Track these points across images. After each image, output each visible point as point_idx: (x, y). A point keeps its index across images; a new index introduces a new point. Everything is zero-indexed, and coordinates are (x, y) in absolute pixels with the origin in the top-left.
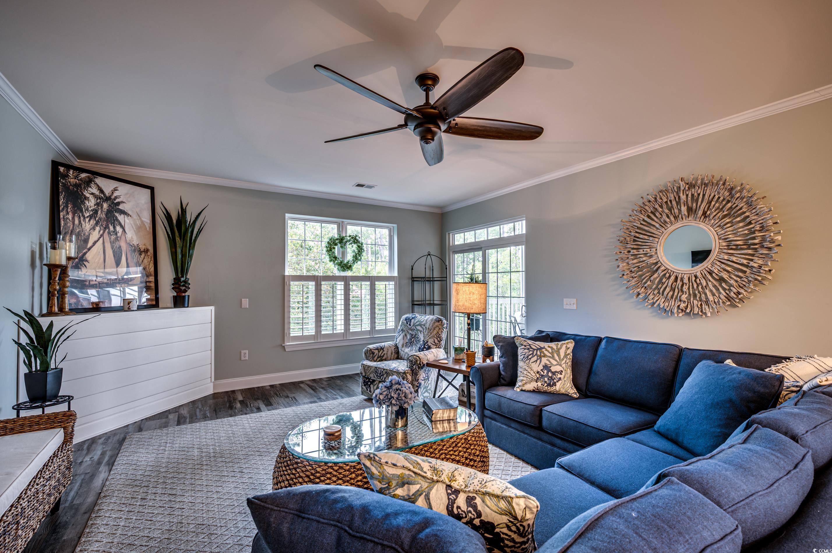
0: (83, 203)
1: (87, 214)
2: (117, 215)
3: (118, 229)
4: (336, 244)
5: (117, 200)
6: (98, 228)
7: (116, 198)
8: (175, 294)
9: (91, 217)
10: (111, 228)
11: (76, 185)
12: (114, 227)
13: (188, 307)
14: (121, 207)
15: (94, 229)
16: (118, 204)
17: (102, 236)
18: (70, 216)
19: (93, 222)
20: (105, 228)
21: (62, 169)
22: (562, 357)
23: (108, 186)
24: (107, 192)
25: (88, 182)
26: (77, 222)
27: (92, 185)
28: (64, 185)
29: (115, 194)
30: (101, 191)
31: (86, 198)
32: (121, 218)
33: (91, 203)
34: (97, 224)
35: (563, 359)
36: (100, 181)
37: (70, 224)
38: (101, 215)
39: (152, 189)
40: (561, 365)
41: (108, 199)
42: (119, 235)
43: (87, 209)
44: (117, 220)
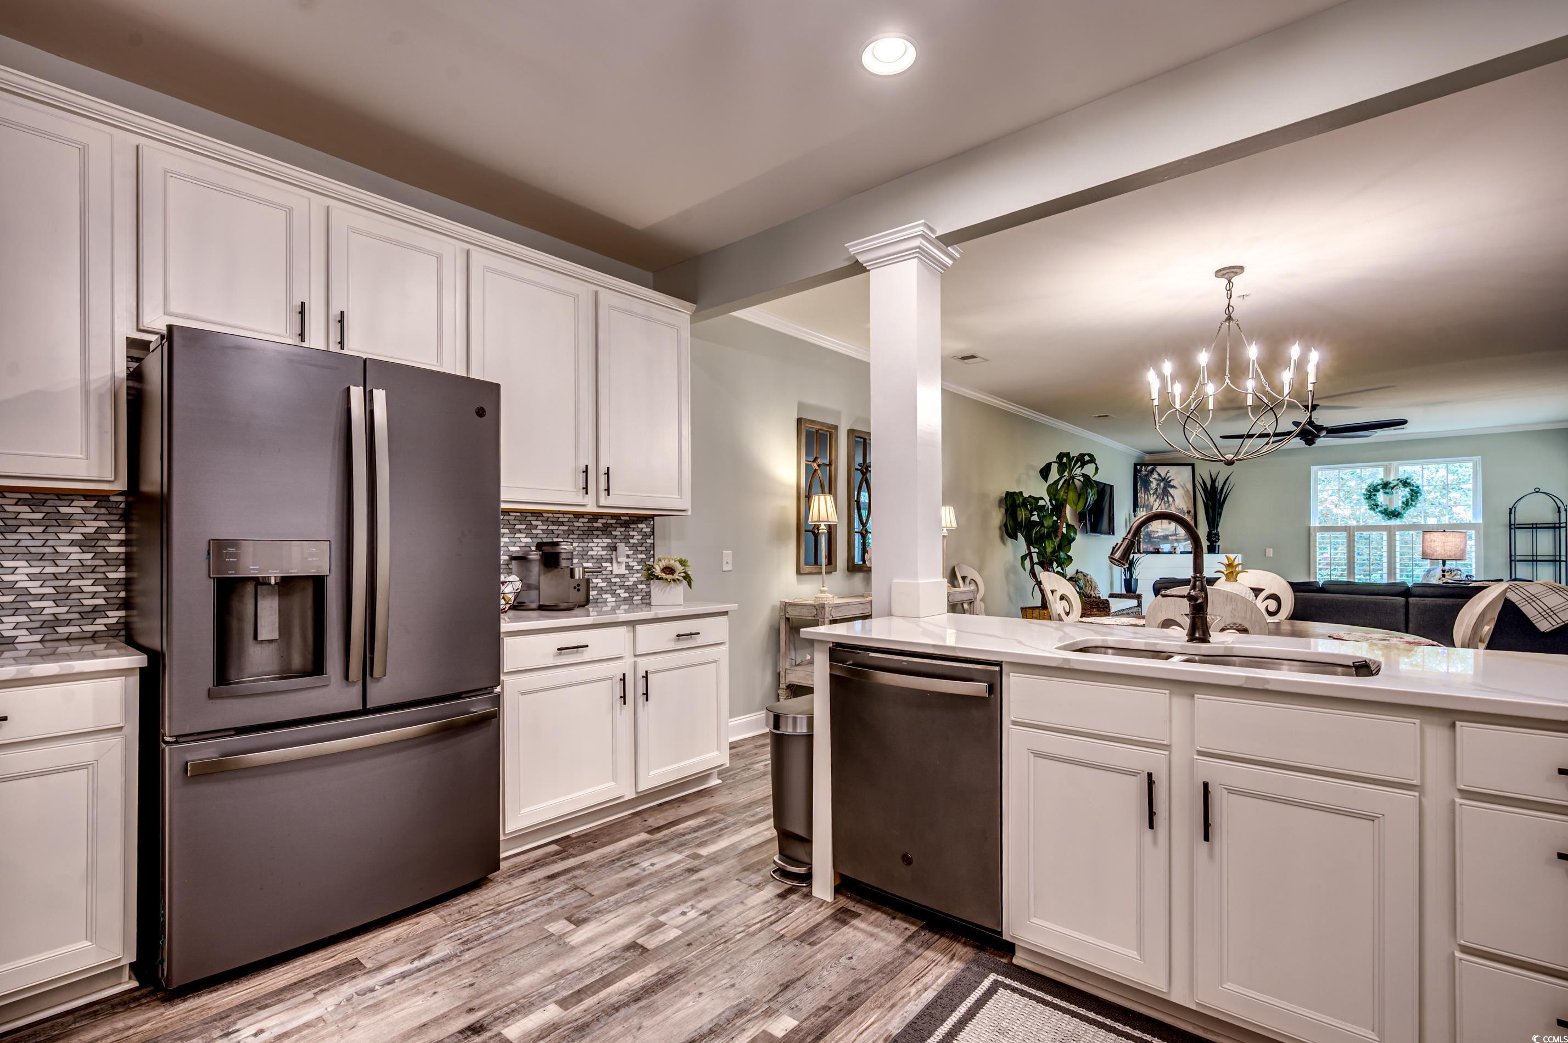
0: (1150, 485)
1: (1152, 492)
2: (1169, 489)
3: (1170, 499)
4: (1378, 491)
5: (1169, 479)
6: (1158, 500)
7: (1169, 478)
8: (1209, 544)
9: (1154, 494)
10: (1166, 499)
11: (1146, 475)
12: (1168, 498)
13: (1218, 553)
14: (1171, 484)
15: (1155, 501)
16: (1170, 481)
17: (1160, 505)
18: (1143, 495)
19: (1155, 496)
20: (1162, 500)
21: (1138, 467)
23: (1162, 470)
24: (1163, 475)
25: (1152, 471)
26: (1146, 498)
27: (1155, 473)
28: (1140, 477)
29: (1168, 476)
30: (1160, 475)
31: (1151, 482)
32: (1171, 491)
33: (1154, 485)
34: (1157, 498)
36: (1159, 469)
37: (1143, 500)
38: (1160, 491)
39: (1193, 465)
41: (1163, 479)
42: (1170, 503)
43: (1152, 489)
44: (1169, 492)
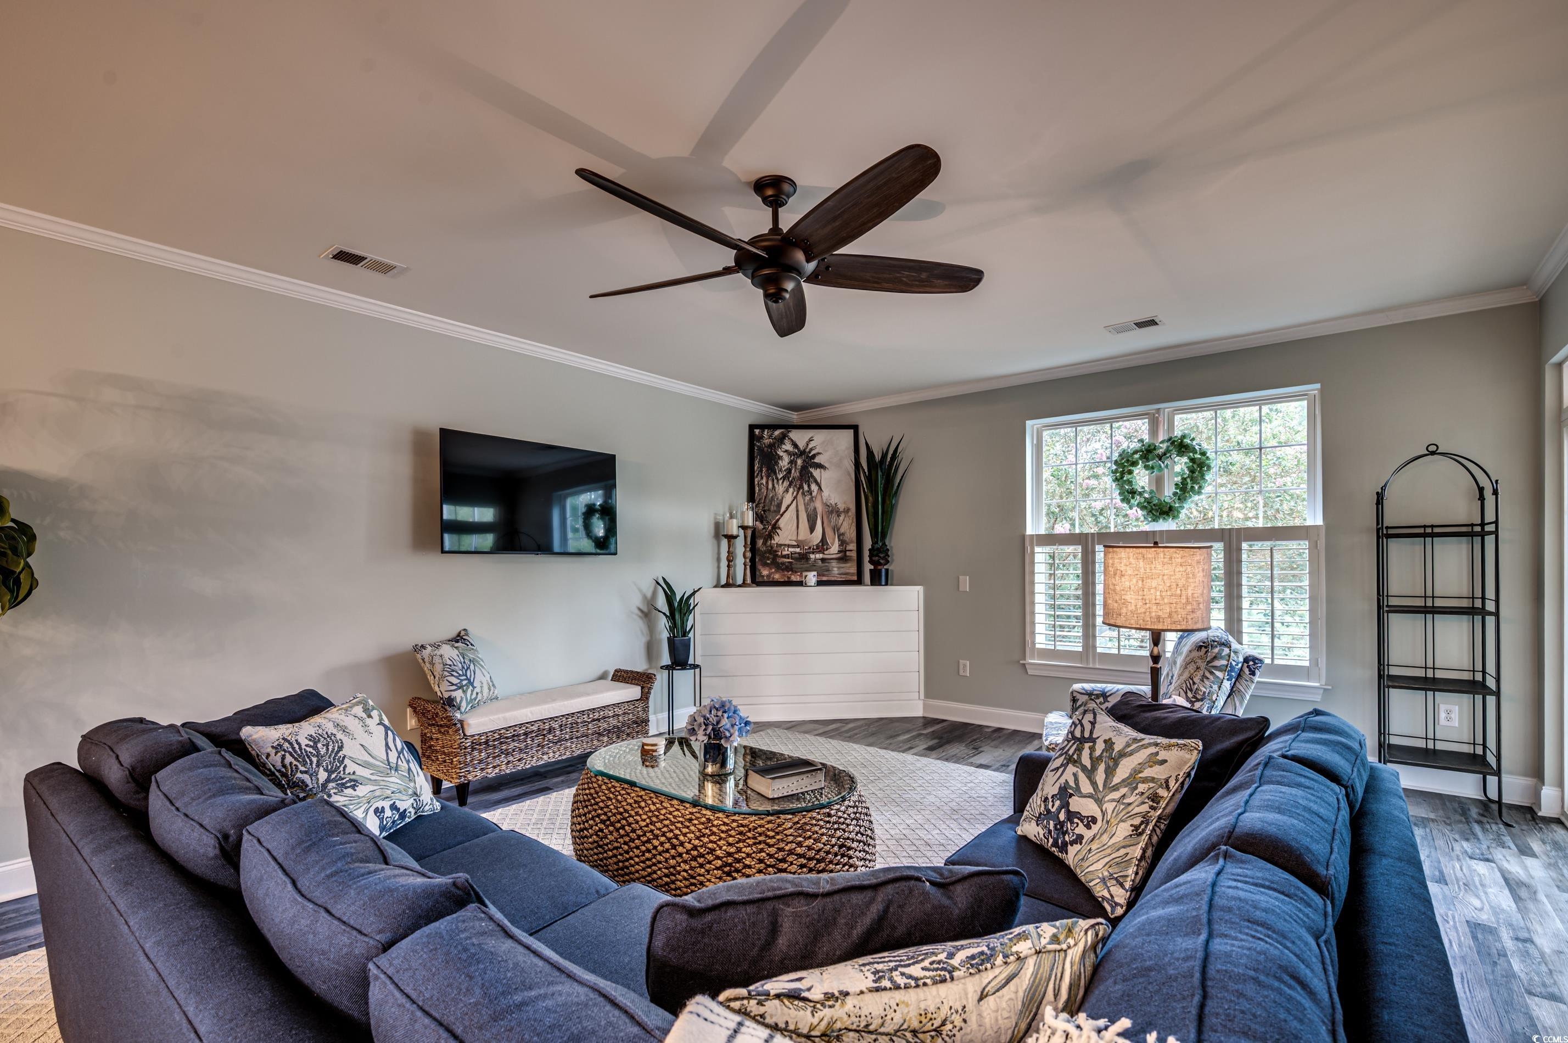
0: (777, 463)
1: (780, 476)
2: (812, 470)
3: (814, 487)
5: (813, 453)
6: (791, 490)
7: (811, 450)
8: (872, 567)
9: (784, 478)
10: (806, 487)
11: (771, 446)
12: (809, 486)
13: (886, 584)
14: (817, 460)
15: (787, 491)
16: (814, 456)
17: (795, 498)
18: (764, 481)
19: (786, 483)
20: (799, 489)
21: (757, 431)
22: (1116, 780)
23: (800, 437)
24: (801, 445)
25: (781, 440)
26: (770, 486)
27: (786, 441)
28: (760, 449)
29: (810, 446)
30: (795, 446)
31: (780, 458)
32: (816, 473)
33: (784, 463)
34: (790, 486)
35: (1116, 788)
36: (795, 435)
37: (764, 490)
38: (795, 473)
39: (855, 428)
40: (1099, 802)
41: (802, 453)
42: (814, 494)
43: (781, 470)
44: (812, 476)
